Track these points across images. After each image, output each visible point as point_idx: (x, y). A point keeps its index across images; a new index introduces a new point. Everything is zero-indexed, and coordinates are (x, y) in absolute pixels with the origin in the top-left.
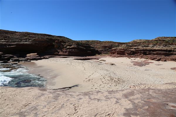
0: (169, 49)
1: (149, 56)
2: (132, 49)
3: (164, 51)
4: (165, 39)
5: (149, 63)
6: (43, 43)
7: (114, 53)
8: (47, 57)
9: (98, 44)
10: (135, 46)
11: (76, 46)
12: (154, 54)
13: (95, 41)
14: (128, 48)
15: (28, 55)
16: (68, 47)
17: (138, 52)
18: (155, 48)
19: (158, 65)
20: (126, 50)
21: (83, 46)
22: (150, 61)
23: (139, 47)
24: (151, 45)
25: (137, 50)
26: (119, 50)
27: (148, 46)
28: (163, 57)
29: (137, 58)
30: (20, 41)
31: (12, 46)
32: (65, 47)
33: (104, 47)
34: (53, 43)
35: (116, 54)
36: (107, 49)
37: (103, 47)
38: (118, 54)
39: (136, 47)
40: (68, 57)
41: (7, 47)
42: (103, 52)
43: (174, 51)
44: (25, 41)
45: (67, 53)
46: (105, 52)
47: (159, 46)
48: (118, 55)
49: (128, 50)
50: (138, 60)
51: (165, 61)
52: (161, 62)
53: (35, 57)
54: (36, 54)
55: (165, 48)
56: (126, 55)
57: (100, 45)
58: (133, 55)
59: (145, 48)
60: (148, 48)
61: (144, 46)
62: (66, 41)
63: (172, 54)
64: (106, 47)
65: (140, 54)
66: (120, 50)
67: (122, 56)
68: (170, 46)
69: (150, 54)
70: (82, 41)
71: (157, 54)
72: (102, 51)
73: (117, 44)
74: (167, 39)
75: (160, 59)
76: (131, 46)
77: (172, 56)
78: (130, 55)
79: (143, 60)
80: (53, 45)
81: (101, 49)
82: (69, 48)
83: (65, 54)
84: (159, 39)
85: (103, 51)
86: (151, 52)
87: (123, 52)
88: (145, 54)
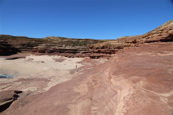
0: (75, 48)
1: (63, 54)
2: (51, 49)
3: (72, 50)
4: (72, 41)
5: (64, 59)
7: (35, 52)
9: (13, 41)
10: (52, 46)
12: (66, 52)
13: (6, 36)
14: (47, 48)
17: (56, 51)
18: (67, 48)
19: (70, 61)
20: (46, 49)
21: (3, 45)
22: (64, 58)
23: (56, 47)
24: (64, 46)
25: (55, 50)
26: (40, 49)
27: (62, 46)
28: (72, 54)
29: (55, 55)
33: (22, 44)
35: (38, 52)
36: (26, 47)
37: (20, 44)
39: (54, 47)
43: (78, 50)
46: (24, 50)
47: (69, 47)
48: (39, 53)
50: (57, 57)
51: (73, 58)
52: (71, 59)
55: (73, 48)
56: (47, 53)
57: (16, 42)
58: (52, 54)
59: (60, 48)
60: (62, 48)
61: (59, 46)
63: (77, 52)
64: (24, 44)
65: (57, 52)
67: (43, 55)
68: (76, 46)
69: (63, 52)
71: (68, 52)
72: (20, 48)
73: (34, 42)
75: (71, 56)
76: (49, 46)
77: (77, 54)
78: (49, 53)
79: (60, 57)
81: (18, 47)
84: (69, 40)
85: (22, 49)
86: (64, 51)
87: (44, 51)
88: (60, 52)
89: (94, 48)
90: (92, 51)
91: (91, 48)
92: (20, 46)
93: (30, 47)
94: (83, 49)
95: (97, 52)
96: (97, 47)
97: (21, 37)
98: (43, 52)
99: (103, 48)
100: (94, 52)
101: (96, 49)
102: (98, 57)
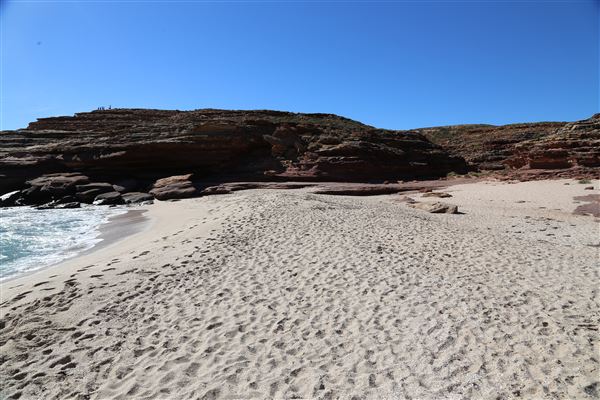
6: (228, 138)
7: (518, 164)
8: (227, 188)
9: (471, 136)
11: (357, 144)
14: (583, 137)
15: (160, 182)
16: (325, 148)
20: (575, 145)
21: (393, 144)
26: (543, 147)
30: (154, 137)
31: (113, 154)
32: (312, 150)
33: (493, 143)
34: (265, 136)
35: (528, 166)
37: (487, 143)
40: (310, 186)
41: (102, 156)
42: (487, 165)
44: (167, 134)
45: (311, 172)
49: (585, 144)
53: (176, 189)
54: (186, 176)
57: (480, 137)
62: (325, 128)
64: (502, 143)
66: (547, 147)
67: (550, 176)
70: (421, 130)
72: (483, 159)
80: (268, 145)
81: (479, 154)
82: (325, 153)
83: (303, 174)
85: (488, 161)
87: (560, 155)
92: (484, 150)
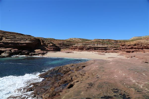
0: (105, 46)
1: (97, 50)
2: (87, 47)
3: (104, 48)
7: (75, 49)
10: (87, 45)
12: (99, 49)
16: (49, 45)
17: (91, 48)
18: (99, 46)
22: (102, 53)
23: (91, 45)
26: (79, 47)
27: (95, 45)
28: (104, 51)
31: (23, 45)
36: (62, 46)
38: (79, 49)
39: (89, 45)
43: (107, 48)
51: (109, 53)
54: (40, 50)
55: (103, 46)
56: (85, 50)
61: (93, 45)
63: (107, 49)
64: (60, 44)
65: (92, 50)
69: (97, 49)
71: (101, 49)
73: (66, 42)
74: (100, 41)
75: (106, 52)
76: (85, 45)
78: (87, 50)
84: (97, 41)
87: (83, 48)
88: (95, 49)
89: (126, 46)
90: (125, 47)
91: (123, 46)
92: (58, 45)
93: (65, 46)
94: (111, 47)
95: (130, 49)
96: (129, 44)
97: (50, 39)
98: (81, 49)
99: (135, 45)
100: (127, 48)
101: (128, 46)
102: (133, 52)
